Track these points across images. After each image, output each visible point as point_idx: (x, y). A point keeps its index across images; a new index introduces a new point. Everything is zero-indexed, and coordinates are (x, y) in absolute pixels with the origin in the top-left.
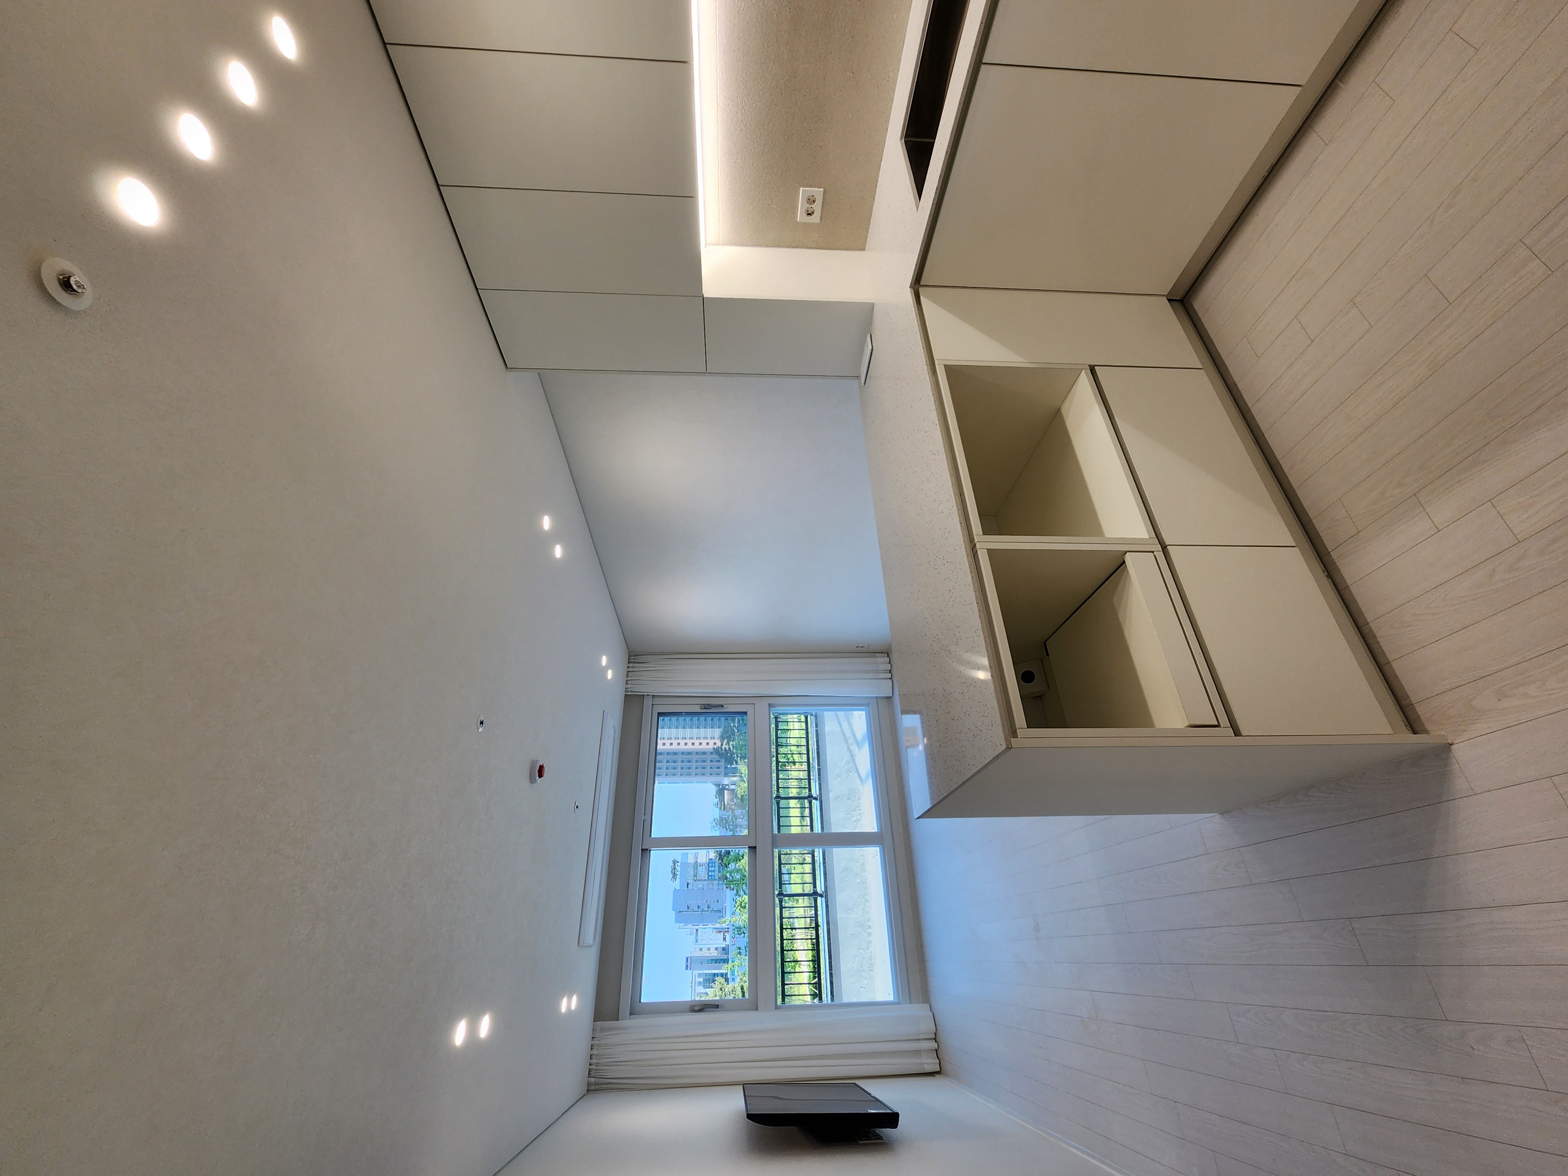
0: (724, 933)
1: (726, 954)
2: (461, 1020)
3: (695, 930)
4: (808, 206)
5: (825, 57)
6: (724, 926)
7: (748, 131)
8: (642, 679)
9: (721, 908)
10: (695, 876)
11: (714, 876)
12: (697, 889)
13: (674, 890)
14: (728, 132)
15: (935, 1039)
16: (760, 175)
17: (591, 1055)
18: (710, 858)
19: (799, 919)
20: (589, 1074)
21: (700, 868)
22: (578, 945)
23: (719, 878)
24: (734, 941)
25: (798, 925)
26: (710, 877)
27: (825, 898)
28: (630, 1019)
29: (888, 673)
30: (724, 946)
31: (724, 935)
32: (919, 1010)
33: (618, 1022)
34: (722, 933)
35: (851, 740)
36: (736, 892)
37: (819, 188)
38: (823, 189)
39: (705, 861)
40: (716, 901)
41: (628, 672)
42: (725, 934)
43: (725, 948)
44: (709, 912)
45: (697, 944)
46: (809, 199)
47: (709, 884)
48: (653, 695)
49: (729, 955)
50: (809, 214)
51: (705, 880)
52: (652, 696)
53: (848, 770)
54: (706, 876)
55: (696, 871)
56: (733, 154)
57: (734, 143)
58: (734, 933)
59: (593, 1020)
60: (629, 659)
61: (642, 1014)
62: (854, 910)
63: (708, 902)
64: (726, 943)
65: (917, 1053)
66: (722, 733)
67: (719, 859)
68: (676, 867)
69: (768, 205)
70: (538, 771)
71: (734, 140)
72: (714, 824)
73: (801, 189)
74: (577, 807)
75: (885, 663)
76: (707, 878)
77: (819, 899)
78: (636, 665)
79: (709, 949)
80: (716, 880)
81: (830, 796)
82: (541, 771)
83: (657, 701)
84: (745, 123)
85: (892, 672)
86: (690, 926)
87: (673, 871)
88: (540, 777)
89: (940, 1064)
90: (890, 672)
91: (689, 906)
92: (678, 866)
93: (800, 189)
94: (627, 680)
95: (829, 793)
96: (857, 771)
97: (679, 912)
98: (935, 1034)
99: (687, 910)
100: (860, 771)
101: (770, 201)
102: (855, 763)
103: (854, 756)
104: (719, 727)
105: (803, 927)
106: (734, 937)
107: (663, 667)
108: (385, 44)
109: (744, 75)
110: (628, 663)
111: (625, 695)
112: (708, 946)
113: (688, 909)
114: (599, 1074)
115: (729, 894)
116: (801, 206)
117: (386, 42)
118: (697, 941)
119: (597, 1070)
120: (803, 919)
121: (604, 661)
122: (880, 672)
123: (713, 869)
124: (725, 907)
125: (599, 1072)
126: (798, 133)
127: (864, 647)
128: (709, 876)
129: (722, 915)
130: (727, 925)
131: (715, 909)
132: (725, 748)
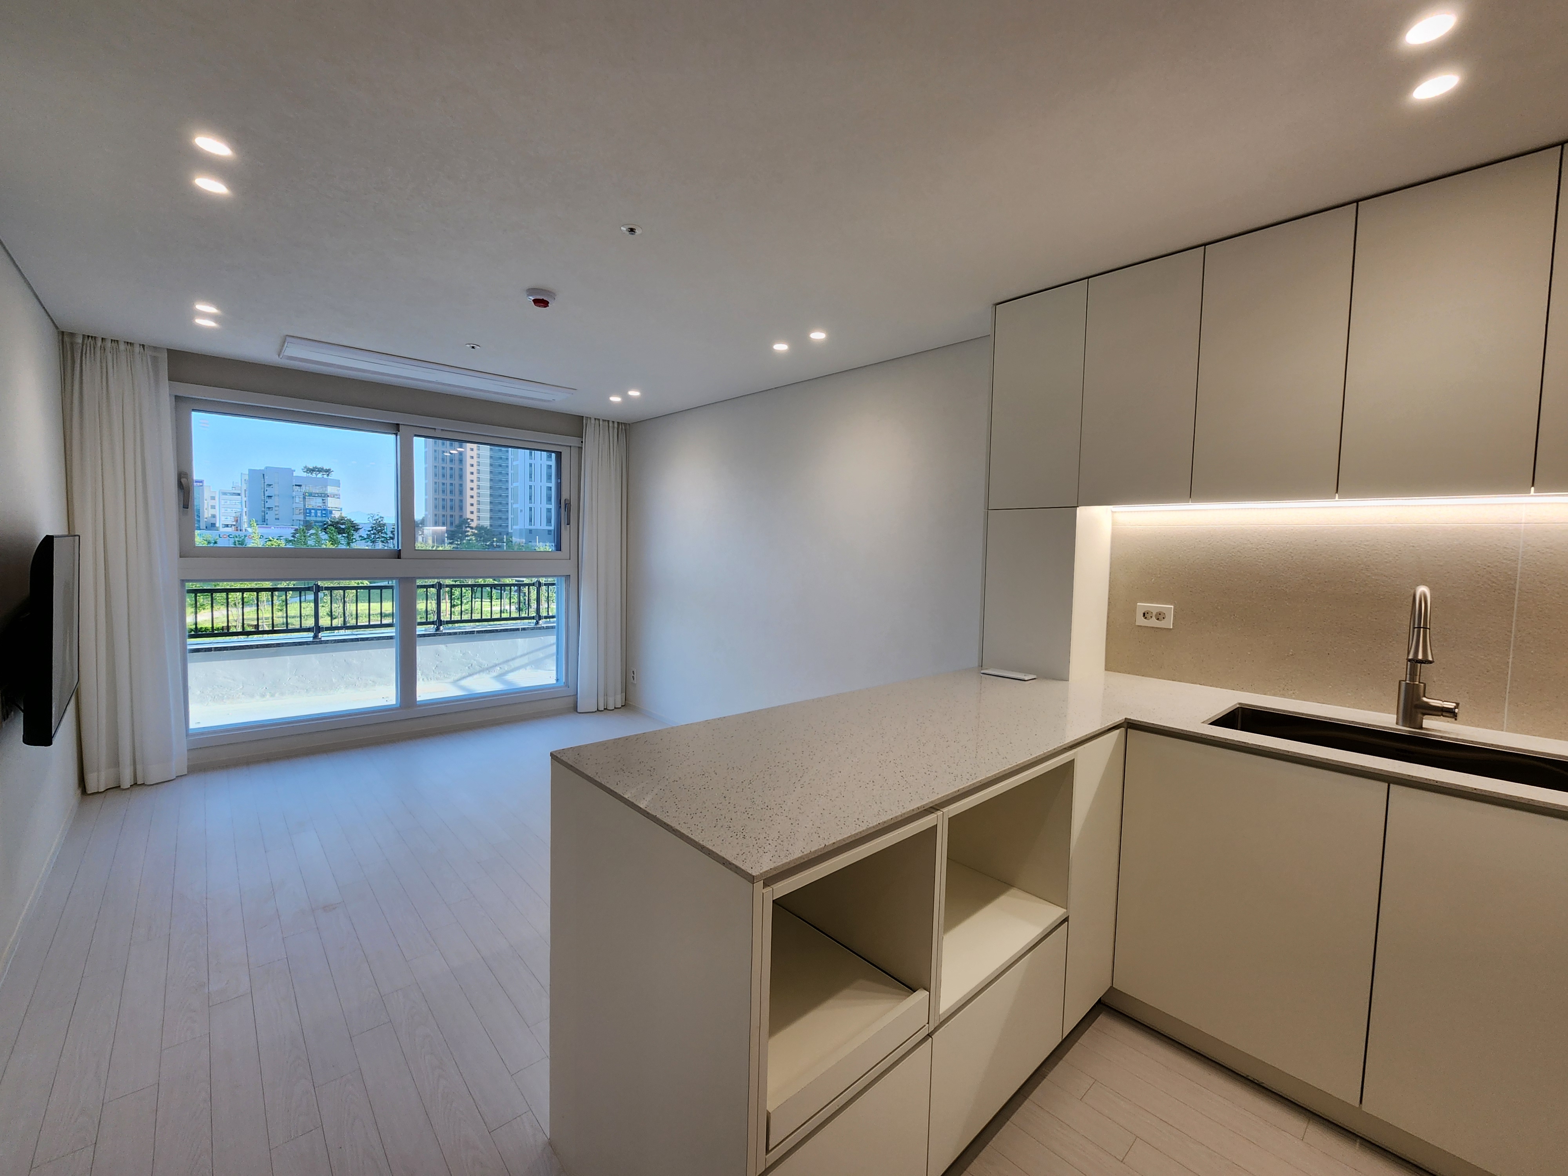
0: (234, 525)
1: (206, 528)
2: (233, 148)
3: (239, 492)
4: (1154, 614)
5: (1308, 628)
6: (245, 526)
7: (1234, 554)
8: (601, 438)
9: (269, 523)
10: (311, 495)
11: (310, 516)
12: (294, 496)
13: (292, 469)
14: (1232, 535)
15: (136, 784)
16: (1186, 566)
17: (117, 341)
18: (333, 512)
19: (256, 612)
20: (88, 336)
21: (319, 500)
22: (287, 335)
23: (307, 521)
24: (225, 536)
25: (248, 611)
26: (308, 511)
27: (313, 641)
28: (170, 395)
29: (604, 706)
30: (217, 525)
31: (232, 525)
32: (179, 762)
33: (167, 380)
34: (234, 523)
35: (506, 667)
36: (290, 539)
37: (1173, 624)
38: (1171, 627)
39: (329, 506)
40: (277, 517)
41: (608, 421)
42: (233, 527)
43: (215, 527)
44: (263, 509)
45: (221, 494)
46: (1160, 614)
47: (300, 510)
48: (582, 448)
49: (204, 531)
50: (1144, 614)
51: (305, 506)
52: (580, 446)
53: (472, 665)
54: (310, 507)
55: (317, 495)
56: (1209, 539)
57: (1221, 541)
58: (236, 537)
59: (168, 348)
60: (622, 423)
61: (176, 411)
62: (296, 675)
63: (277, 508)
64: (221, 527)
65: (115, 762)
66: (486, 528)
67: (333, 522)
68: (321, 473)
69: (1154, 574)
70: (543, 299)
71: (1223, 540)
72: (377, 517)
73: (1172, 607)
74: (473, 347)
75: (615, 703)
76: (307, 507)
77: (311, 634)
78: (616, 430)
79: (213, 507)
80: (305, 518)
81: (440, 646)
82: (541, 303)
83: (575, 452)
84: (1241, 551)
85: (606, 710)
86: (244, 487)
87: (317, 470)
88: (533, 300)
89: (98, 793)
90: (605, 709)
91: (271, 486)
92: (323, 475)
93: (1171, 604)
94: (599, 419)
95: (445, 644)
96: (470, 675)
97: (264, 475)
98: (143, 784)
99: (266, 484)
100: (470, 678)
101: (1159, 576)
102: (479, 672)
103: (488, 671)
104: (491, 526)
105: (245, 617)
106: (230, 536)
107: (613, 461)
108: (1357, 201)
109: (1291, 551)
110: (618, 423)
111: (583, 417)
112: (217, 507)
113: (268, 485)
114: (88, 348)
115: (288, 532)
116: (1154, 607)
117: (1360, 203)
118: (225, 494)
119: (94, 348)
120: (256, 617)
121: (634, 393)
122: (606, 697)
123: (319, 514)
124: (270, 527)
125: (92, 349)
126: (1231, 603)
127: (634, 679)
128: (310, 510)
129: (259, 523)
130: (245, 529)
131: (266, 515)
132: (468, 531)
